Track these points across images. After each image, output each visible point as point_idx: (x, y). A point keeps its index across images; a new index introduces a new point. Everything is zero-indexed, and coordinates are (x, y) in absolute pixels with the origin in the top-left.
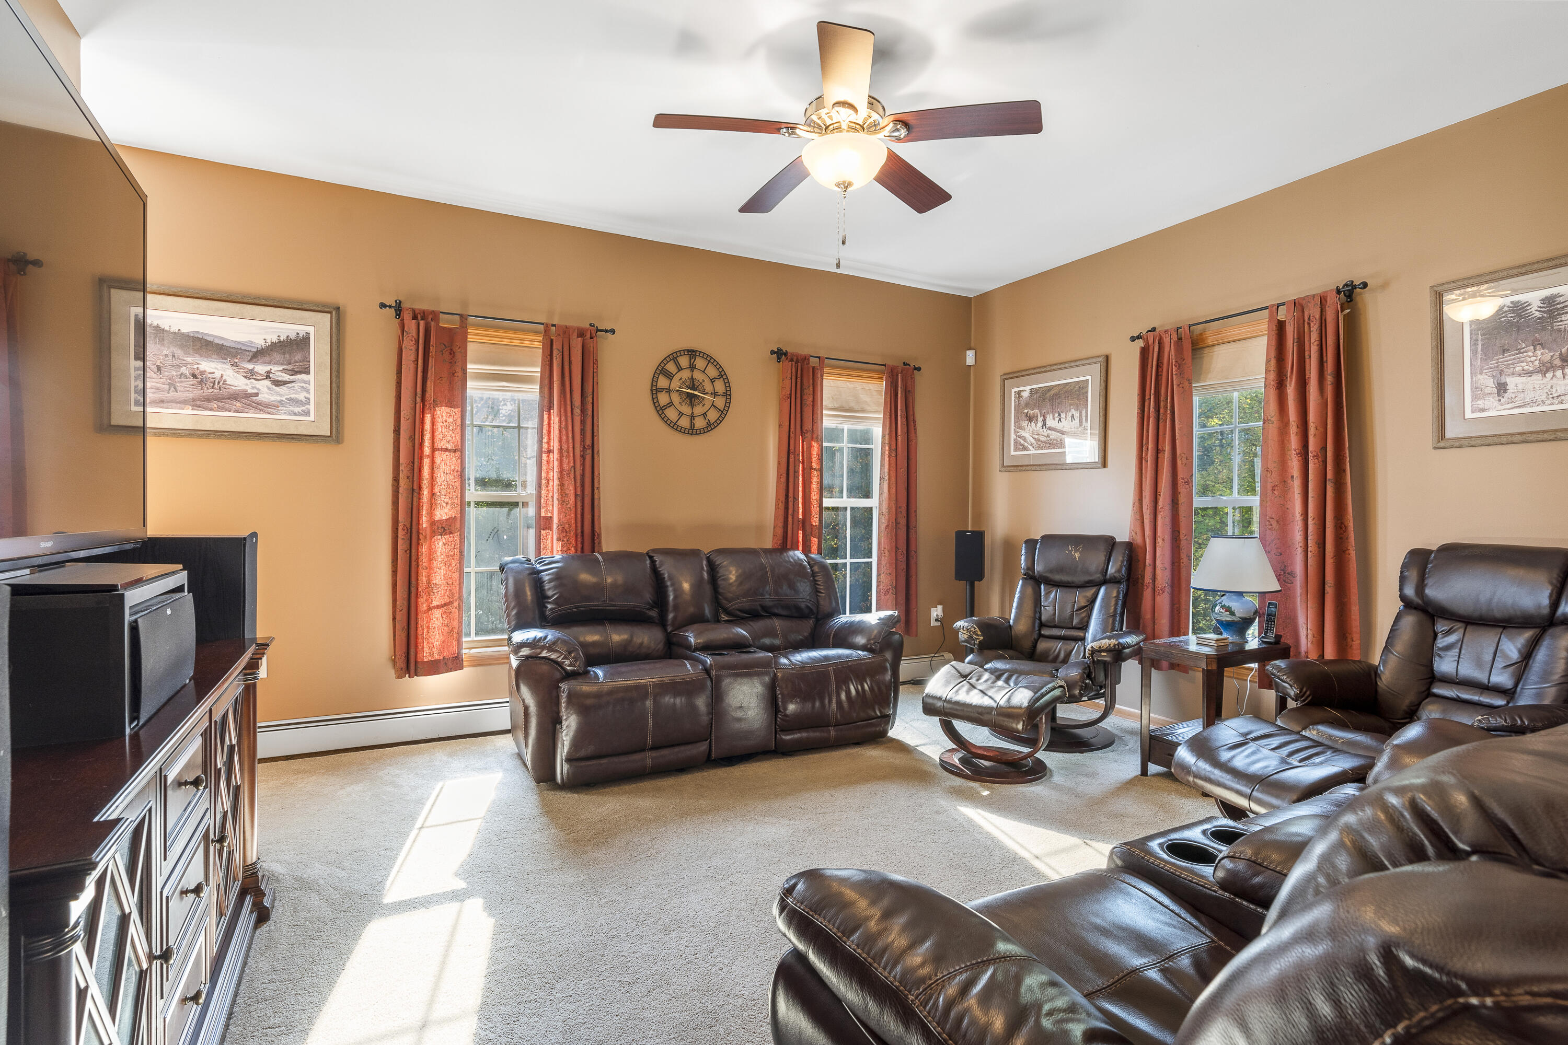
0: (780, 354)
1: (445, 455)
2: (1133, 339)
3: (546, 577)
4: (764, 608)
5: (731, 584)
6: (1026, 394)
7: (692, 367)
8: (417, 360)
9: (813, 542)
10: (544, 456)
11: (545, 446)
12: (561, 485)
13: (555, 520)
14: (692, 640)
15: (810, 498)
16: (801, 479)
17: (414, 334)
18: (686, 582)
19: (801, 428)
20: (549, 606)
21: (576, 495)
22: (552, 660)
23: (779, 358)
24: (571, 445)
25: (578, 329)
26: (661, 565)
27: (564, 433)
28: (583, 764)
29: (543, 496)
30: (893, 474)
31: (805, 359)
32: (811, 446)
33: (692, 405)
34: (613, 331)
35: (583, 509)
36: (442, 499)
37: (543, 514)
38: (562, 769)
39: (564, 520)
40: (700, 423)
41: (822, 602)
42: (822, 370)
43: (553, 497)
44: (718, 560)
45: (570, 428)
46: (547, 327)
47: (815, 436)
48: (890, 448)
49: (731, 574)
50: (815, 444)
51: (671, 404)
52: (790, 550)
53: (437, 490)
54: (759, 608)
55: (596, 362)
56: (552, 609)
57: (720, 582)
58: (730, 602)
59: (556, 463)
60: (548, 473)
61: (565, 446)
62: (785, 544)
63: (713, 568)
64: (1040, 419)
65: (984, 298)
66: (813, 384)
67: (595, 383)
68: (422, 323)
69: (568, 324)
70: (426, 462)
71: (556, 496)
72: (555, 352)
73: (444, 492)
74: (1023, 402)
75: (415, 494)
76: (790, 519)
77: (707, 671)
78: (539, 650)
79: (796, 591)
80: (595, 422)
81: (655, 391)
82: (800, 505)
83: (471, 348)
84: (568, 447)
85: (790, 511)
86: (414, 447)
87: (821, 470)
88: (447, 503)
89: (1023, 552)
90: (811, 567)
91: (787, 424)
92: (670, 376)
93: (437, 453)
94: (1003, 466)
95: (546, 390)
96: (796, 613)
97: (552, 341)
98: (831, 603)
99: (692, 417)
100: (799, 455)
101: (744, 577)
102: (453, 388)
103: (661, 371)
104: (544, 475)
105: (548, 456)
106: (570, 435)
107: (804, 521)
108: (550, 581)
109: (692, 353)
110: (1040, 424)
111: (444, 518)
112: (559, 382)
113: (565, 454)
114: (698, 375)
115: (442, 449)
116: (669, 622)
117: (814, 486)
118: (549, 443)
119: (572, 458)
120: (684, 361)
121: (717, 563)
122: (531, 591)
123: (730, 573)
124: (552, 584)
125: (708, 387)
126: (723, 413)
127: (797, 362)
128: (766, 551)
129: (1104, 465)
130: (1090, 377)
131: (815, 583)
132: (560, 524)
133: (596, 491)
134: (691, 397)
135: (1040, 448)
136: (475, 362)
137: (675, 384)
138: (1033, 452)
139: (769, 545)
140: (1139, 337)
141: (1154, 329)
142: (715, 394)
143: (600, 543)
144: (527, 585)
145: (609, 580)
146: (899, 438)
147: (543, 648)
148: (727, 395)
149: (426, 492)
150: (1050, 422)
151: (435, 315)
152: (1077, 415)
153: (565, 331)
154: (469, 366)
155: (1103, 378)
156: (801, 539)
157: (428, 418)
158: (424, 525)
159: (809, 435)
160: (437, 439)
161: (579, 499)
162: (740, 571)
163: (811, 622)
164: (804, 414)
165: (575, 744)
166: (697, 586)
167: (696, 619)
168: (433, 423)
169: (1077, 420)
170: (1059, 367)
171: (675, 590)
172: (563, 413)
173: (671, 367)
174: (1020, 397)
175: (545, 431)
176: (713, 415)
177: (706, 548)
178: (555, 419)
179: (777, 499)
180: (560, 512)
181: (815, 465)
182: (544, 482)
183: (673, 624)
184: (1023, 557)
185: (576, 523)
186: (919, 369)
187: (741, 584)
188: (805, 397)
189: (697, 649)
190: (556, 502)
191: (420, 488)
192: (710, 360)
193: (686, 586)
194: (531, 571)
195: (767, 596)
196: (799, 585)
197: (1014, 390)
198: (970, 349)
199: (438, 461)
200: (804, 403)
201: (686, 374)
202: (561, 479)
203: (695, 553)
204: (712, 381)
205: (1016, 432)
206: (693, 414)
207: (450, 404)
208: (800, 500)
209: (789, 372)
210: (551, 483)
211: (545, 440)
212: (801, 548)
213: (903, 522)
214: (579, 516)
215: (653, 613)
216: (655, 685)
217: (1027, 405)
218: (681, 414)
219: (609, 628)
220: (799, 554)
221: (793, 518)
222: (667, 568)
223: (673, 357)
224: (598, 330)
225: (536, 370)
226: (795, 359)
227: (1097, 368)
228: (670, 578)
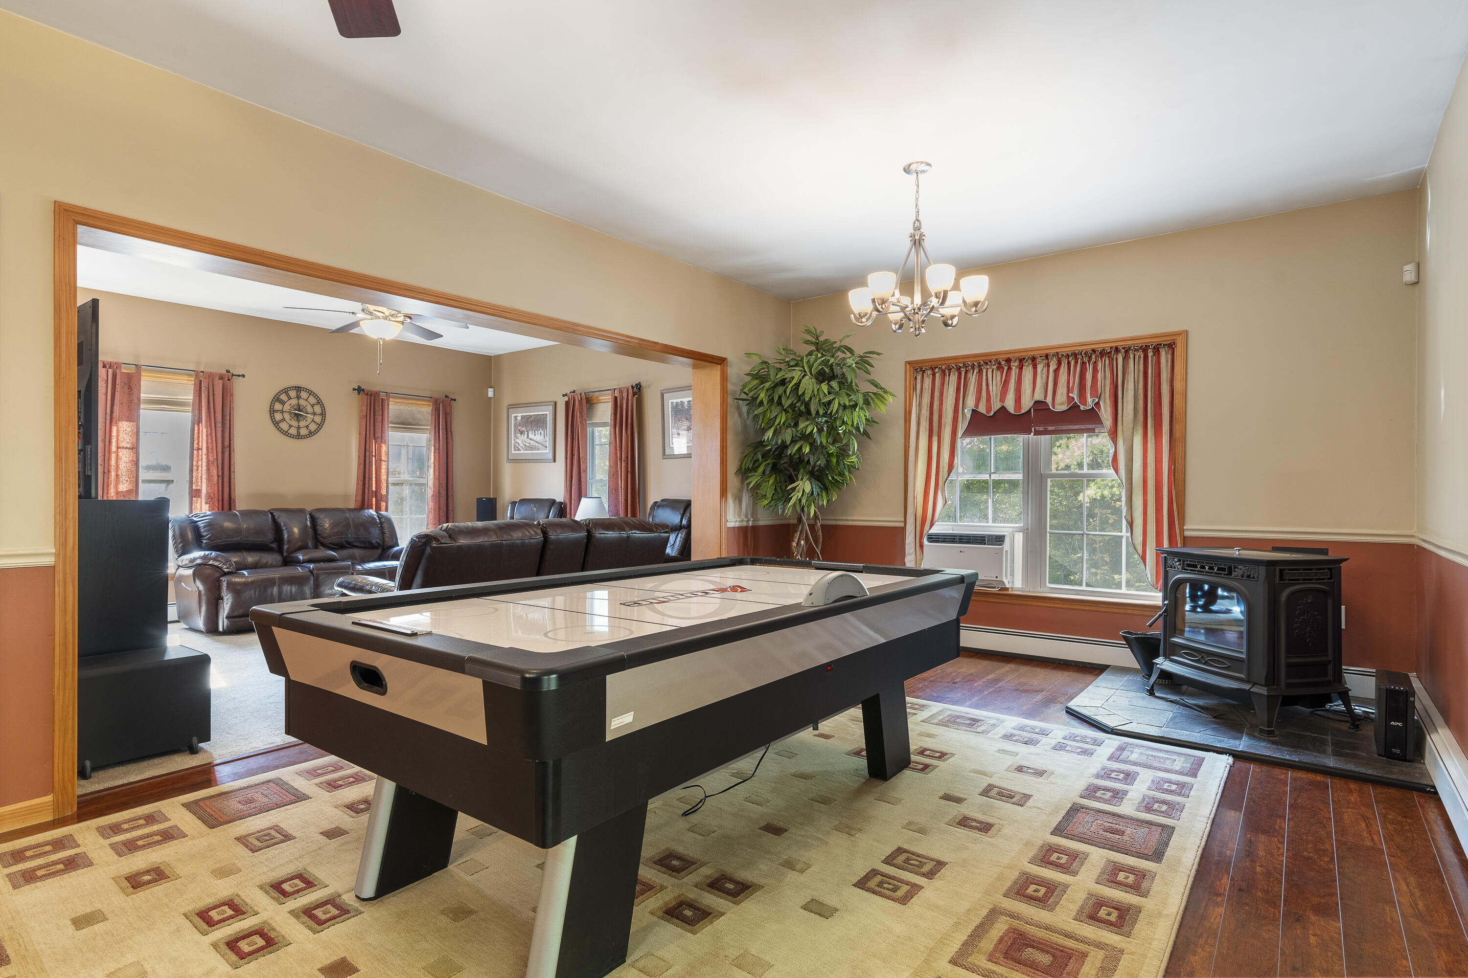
0: (359, 390)
1: (125, 451)
2: (564, 396)
3: (201, 524)
4: (348, 543)
5: (326, 529)
6: (519, 418)
7: (298, 397)
8: (107, 393)
9: (382, 505)
10: (195, 452)
11: (196, 446)
12: (208, 470)
13: (204, 491)
14: (301, 557)
15: (380, 478)
16: (374, 466)
17: (105, 377)
18: (296, 527)
19: (374, 435)
20: (204, 541)
21: (218, 476)
22: (215, 566)
23: (358, 392)
24: (215, 445)
25: (219, 374)
26: (279, 518)
27: (209, 437)
28: (236, 620)
29: (194, 476)
30: (437, 464)
31: (377, 394)
32: (381, 446)
33: (298, 421)
34: (244, 376)
35: (223, 485)
36: (123, 478)
37: (194, 488)
38: (223, 623)
39: (210, 491)
40: (304, 432)
41: (386, 540)
42: (388, 400)
43: (201, 477)
44: (317, 515)
45: (214, 435)
46: (197, 373)
47: (383, 440)
48: (435, 448)
49: (326, 524)
50: (383, 445)
51: (284, 420)
52: (366, 509)
53: (120, 472)
54: (344, 542)
55: (232, 395)
56: (206, 543)
57: (318, 527)
58: (325, 539)
59: (204, 457)
60: (198, 462)
61: (210, 446)
62: (363, 505)
63: (313, 520)
64: (526, 433)
65: (498, 357)
66: (382, 410)
67: (231, 408)
68: (110, 371)
69: (212, 371)
70: (113, 456)
71: (204, 477)
72: (203, 389)
73: (124, 474)
74: (518, 423)
75: (106, 475)
76: (366, 490)
77: (311, 572)
78: (208, 561)
79: (369, 533)
80: (231, 431)
81: (272, 411)
82: (374, 482)
83: (143, 383)
84: (213, 447)
85: (367, 486)
86: (105, 446)
87: (388, 461)
88: (127, 481)
89: (509, 508)
90: (379, 519)
91: (364, 433)
92: (283, 403)
93: (119, 450)
94: (508, 459)
95: (197, 412)
96: (369, 546)
97: (201, 381)
98: (392, 540)
99: (299, 428)
100: (372, 452)
101: (334, 525)
102: (131, 410)
103: (277, 399)
104: (195, 463)
105: (198, 452)
106: (214, 439)
107: (376, 492)
108: (205, 527)
109: (298, 389)
110: (526, 436)
111: (125, 490)
112: (206, 407)
113: (210, 451)
114: (302, 402)
115: (123, 448)
116: (285, 550)
117: (383, 471)
118: (198, 444)
119: (215, 454)
120: (293, 394)
121: (316, 517)
122: (191, 532)
123: (325, 522)
124: (206, 528)
125: (310, 409)
126: (320, 426)
127: (371, 395)
128: (350, 510)
129: (555, 462)
130: (548, 412)
131: (382, 528)
132: (208, 494)
133: (232, 474)
134: (297, 415)
135: (526, 450)
136: (145, 393)
137: (287, 407)
138: (523, 452)
139: (352, 506)
140: (566, 395)
141: (574, 392)
142: (314, 414)
143: (235, 505)
144: (188, 529)
145: (245, 526)
146: (441, 442)
147: (210, 559)
148: (323, 414)
149: (113, 474)
150: (531, 436)
151: (118, 365)
152: (543, 433)
153: (210, 376)
154: (142, 395)
155: (554, 414)
156: (374, 503)
157: (114, 429)
158: (112, 494)
159: (379, 440)
160: (120, 441)
161: (220, 478)
162: (332, 521)
163: (379, 551)
164: (376, 427)
165: (232, 609)
166: (304, 530)
167: (303, 547)
168: (118, 431)
169: (543, 435)
170: (534, 405)
171: (288, 532)
172: (208, 426)
173: (284, 397)
174: (517, 419)
175: (196, 436)
176: (313, 427)
177: (309, 508)
178: (204, 431)
179: (358, 479)
180: (207, 486)
181: (383, 458)
182: (195, 468)
183: (287, 551)
184: (509, 511)
185: (218, 493)
186: (455, 400)
187: (332, 528)
188: (376, 417)
189: (304, 562)
190: (204, 481)
191: (109, 471)
192: (311, 393)
193: (296, 530)
194: (190, 521)
195: (350, 536)
196: (371, 529)
197: (513, 415)
198: (491, 387)
199: (120, 455)
200: (375, 420)
201: (294, 402)
202: (208, 466)
203: (302, 511)
204: (313, 406)
205: (515, 440)
206: (299, 426)
207: (129, 420)
208: (374, 479)
209: (366, 401)
210: (200, 469)
211: (196, 442)
212: (374, 508)
213: (444, 493)
214: (220, 489)
215: (274, 546)
216: (280, 578)
217: (520, 425)
218: (291, 426)
219: (245, 554)
220: (372, 512)
221: (368, 490)
222: (282, 520)
223: (286, 391)
224: (233, 375)
225: (189, 397)
226: (369, 394)
227: (551, 408)
228: (285, 525)
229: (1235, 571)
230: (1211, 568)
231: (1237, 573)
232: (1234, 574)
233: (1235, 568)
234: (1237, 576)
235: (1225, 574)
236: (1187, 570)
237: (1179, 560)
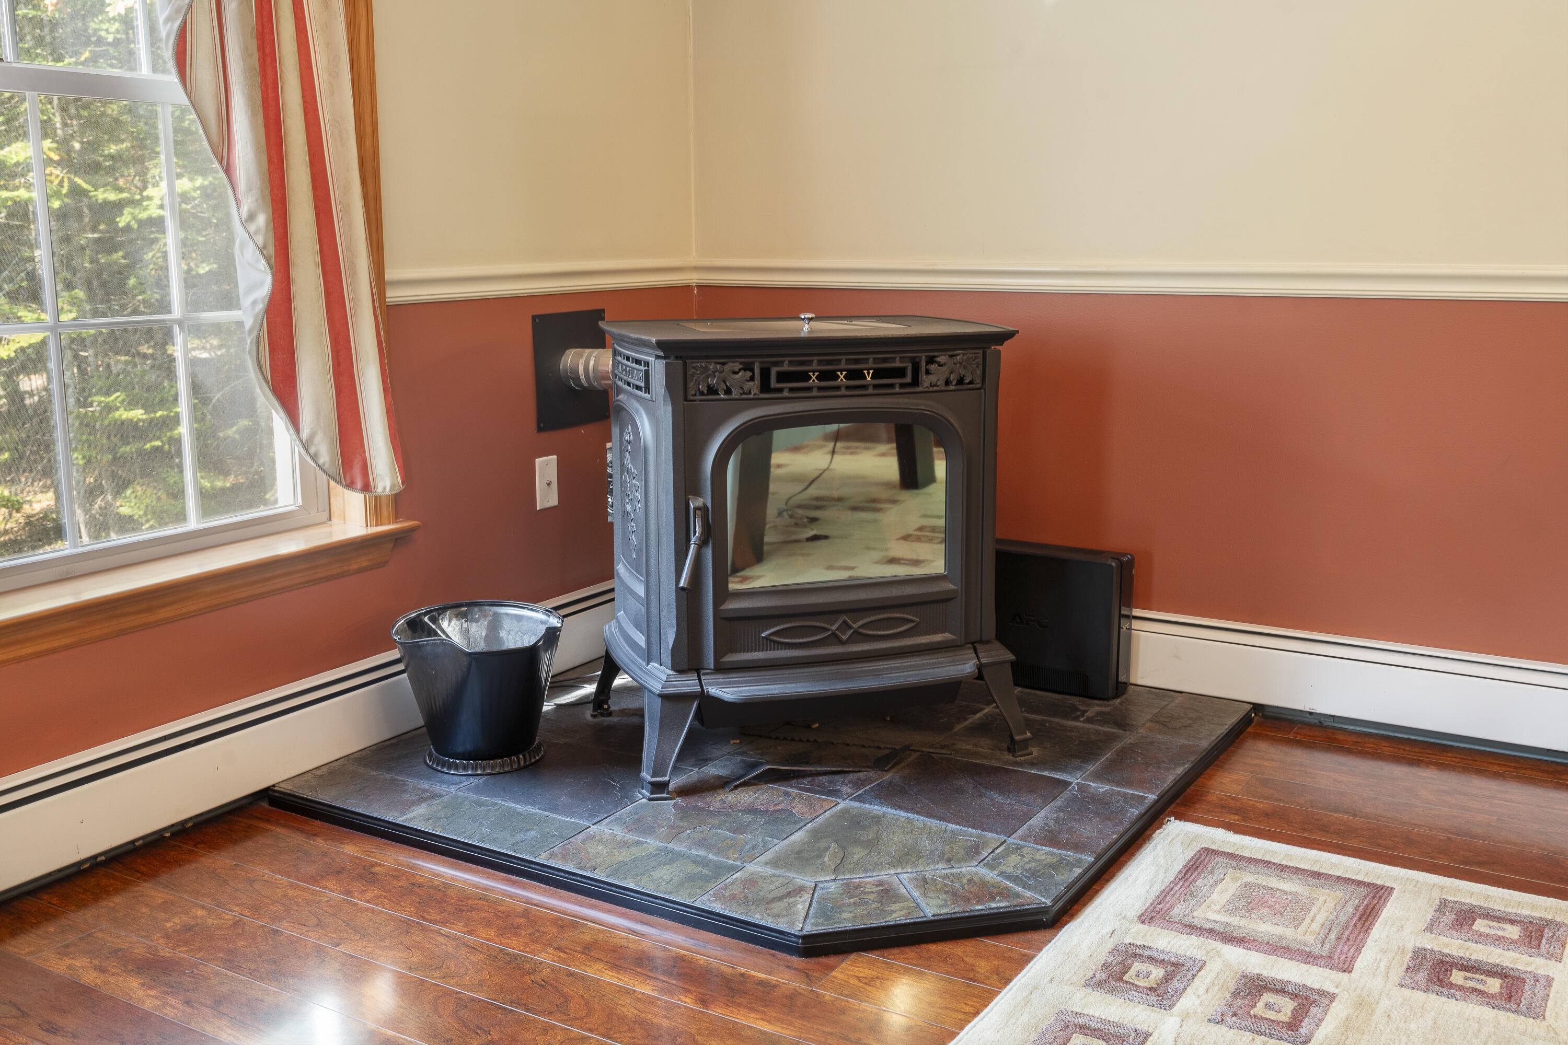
229: (928, 372)
230: (856, 374)
231: (932, 378)
232: (926, 381)
233: (931, 360)
234: (936, 385)
235: (902, 386)
236: (780, 390)
237: (748, 368)
